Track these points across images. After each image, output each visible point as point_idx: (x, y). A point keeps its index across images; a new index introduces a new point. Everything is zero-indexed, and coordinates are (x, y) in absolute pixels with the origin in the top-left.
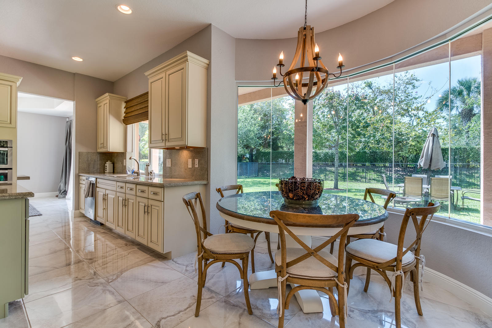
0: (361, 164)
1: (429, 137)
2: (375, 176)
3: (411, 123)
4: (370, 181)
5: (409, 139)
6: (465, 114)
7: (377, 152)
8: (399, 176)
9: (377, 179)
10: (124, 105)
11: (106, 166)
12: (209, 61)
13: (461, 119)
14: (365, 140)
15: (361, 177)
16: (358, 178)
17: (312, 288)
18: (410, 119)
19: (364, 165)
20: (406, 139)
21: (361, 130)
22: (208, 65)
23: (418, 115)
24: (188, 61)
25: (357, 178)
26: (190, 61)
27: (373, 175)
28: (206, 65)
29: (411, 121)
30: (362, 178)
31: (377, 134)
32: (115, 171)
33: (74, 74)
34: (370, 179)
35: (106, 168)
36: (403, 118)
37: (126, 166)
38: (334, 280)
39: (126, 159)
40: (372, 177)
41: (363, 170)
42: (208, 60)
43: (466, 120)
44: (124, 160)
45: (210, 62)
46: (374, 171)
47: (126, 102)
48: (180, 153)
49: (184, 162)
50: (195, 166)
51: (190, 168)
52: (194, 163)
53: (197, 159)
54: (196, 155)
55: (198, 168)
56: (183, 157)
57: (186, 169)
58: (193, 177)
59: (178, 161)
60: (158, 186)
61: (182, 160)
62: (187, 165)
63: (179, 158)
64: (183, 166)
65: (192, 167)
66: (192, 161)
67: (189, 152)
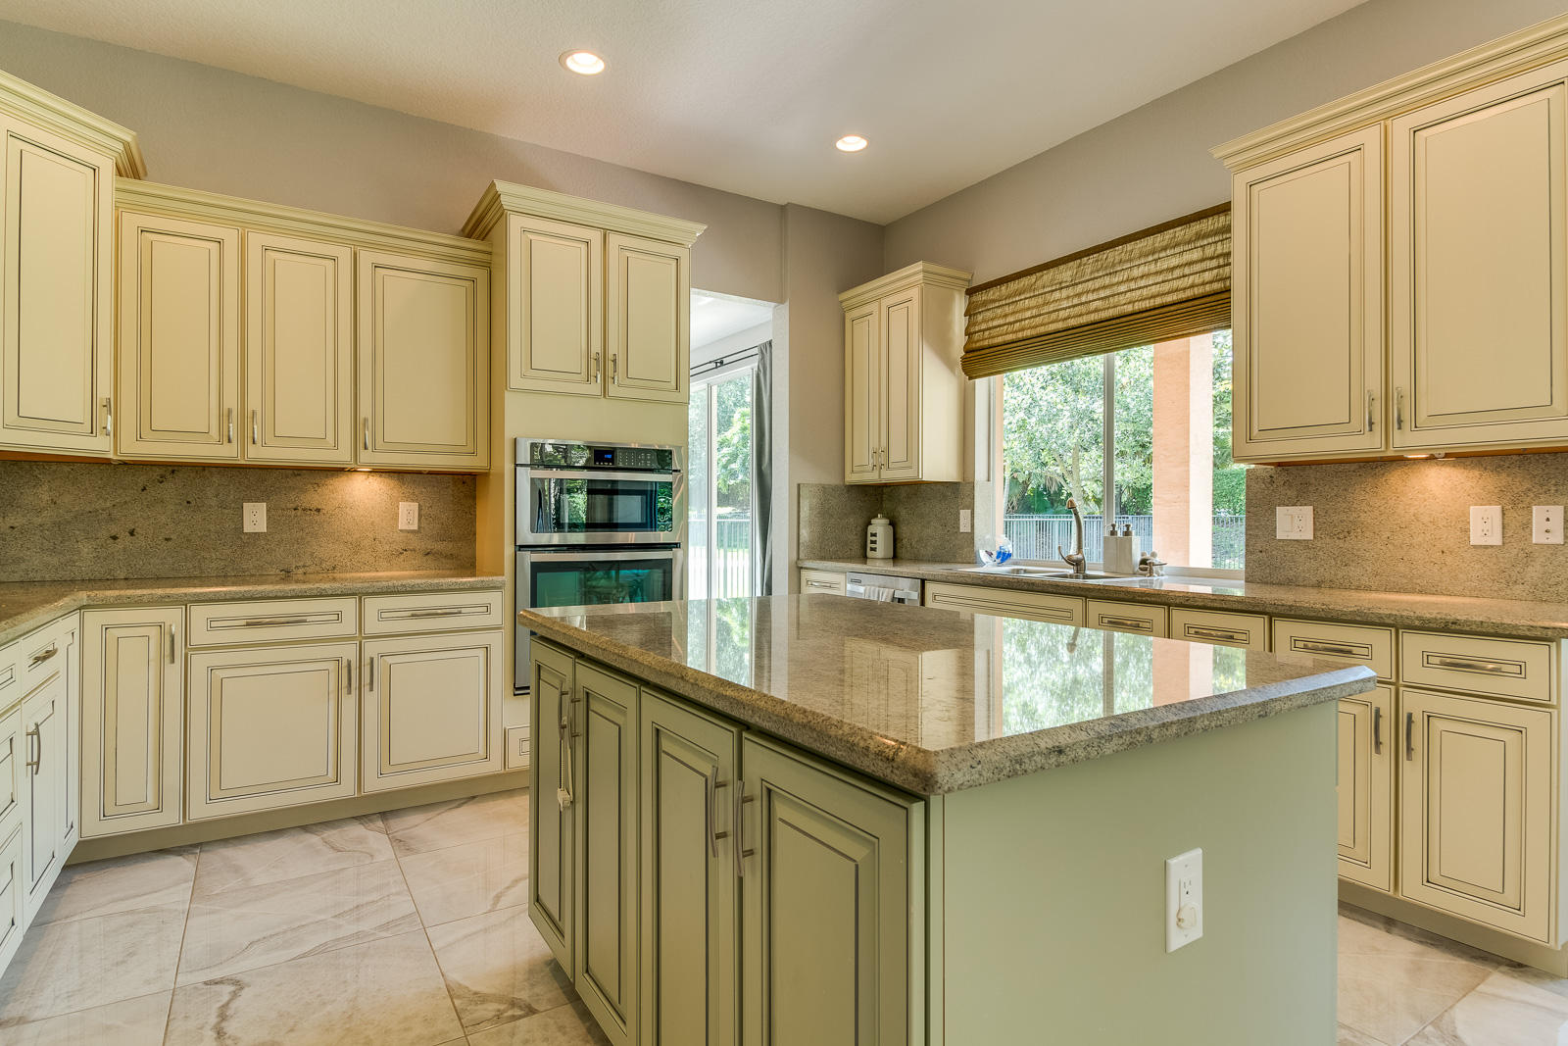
10: (960, 305)
11: (874, 535)
32: (902, 552)
33: (783, 210)
35: (874, 542)
37: (972, 534)
39: (972, 507)
44: (964, 514)
47: (970, 292)
48: (1395, 478)
49: (1426, 519)
50: (1538, 537)
51: (1492, 546)
52: (1527, 525)
53: (1548, 504)
54: (1542, 485)
55: (1560, 548)
56: (1420, 496)
57: (1445, 550)
58: (1518, 589)
59: (1377, 513)
60: (1528, 633)
61: (1412, 510)
62: (1459, 533)
63: (1383, 502)
64: (1420, 539)
65: (1504, 543)
66: (1504, 514)
67: (1477, 473)
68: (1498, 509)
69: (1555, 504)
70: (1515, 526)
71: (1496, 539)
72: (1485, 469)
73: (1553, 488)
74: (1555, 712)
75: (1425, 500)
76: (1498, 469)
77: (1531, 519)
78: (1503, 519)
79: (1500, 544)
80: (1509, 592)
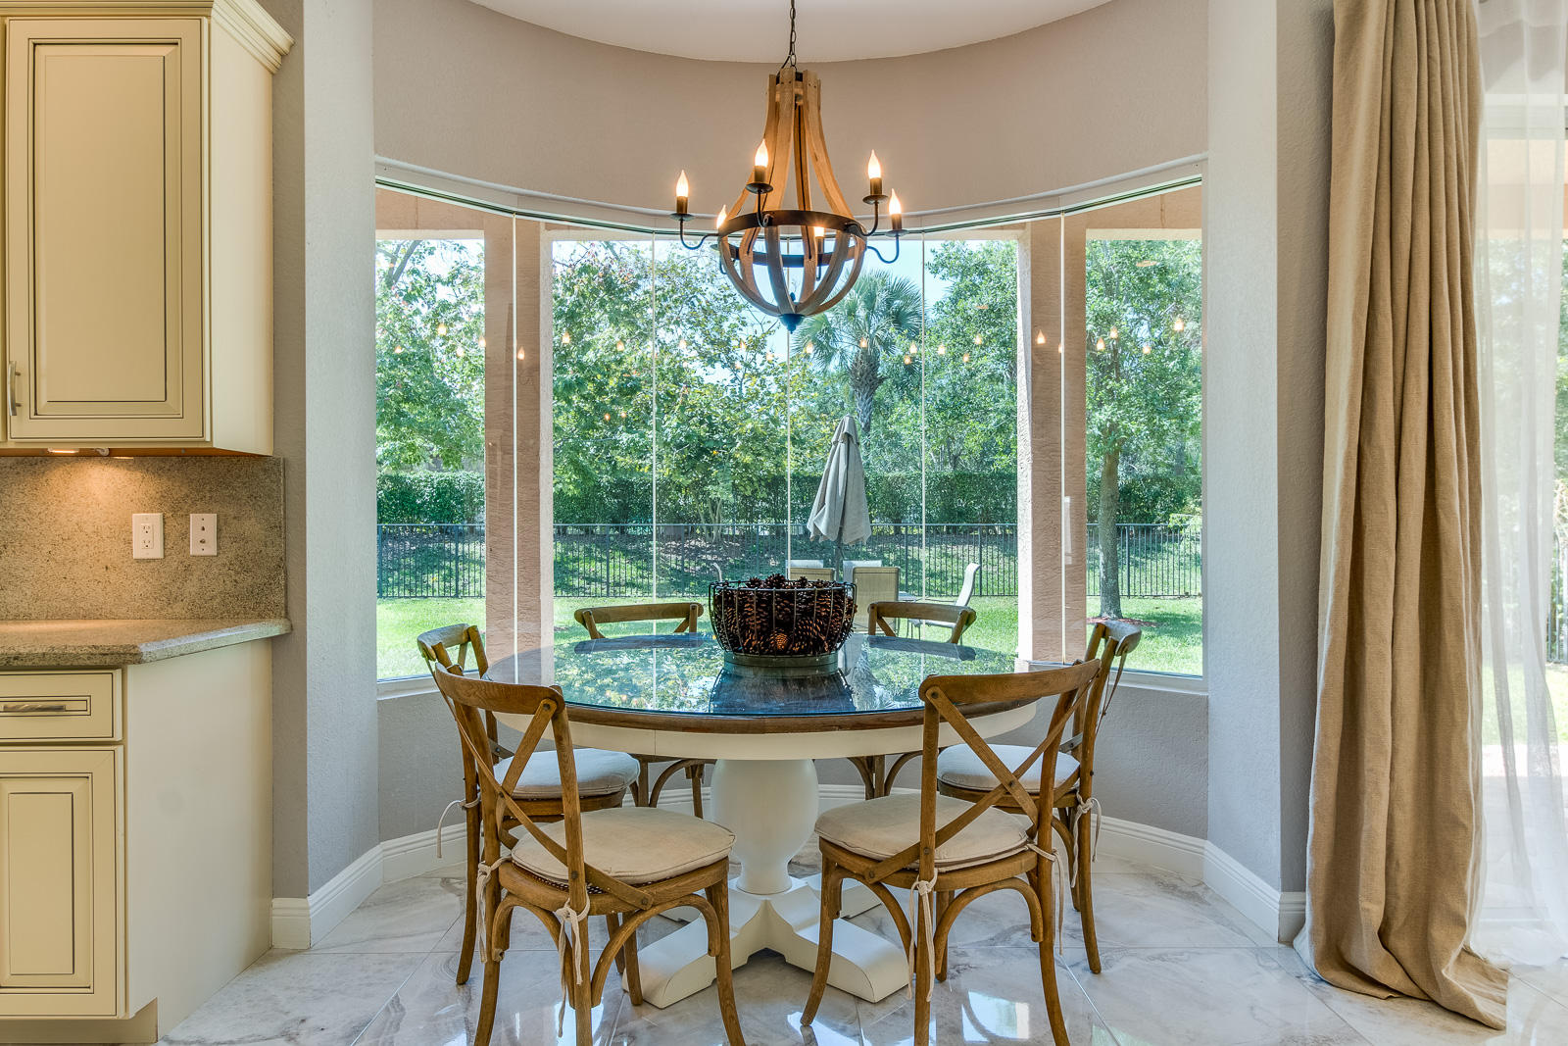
0: (581, 528)
1: (836, 443)
2: (634, 572)
3: (737, 390)
4: (617, 589)
5: (733, 443)
6: (861, 375)
7: (632, 484)
8: (704, 569)
9: (640, 580)
12: (291, 40)
13: (852, 389)
14: (633, 440)
15: (584, 578)
16: (576, 582)
17: (996, 886)
18: (734, 376)
19: (588, 532)
20: (725, 441)
21: (613, 401)
22: (283, 55)
23: (753, 364)
24: (208, 17)
25: (571, 583)
26: (221, 20)
27: (623, 568)
28: (275, 57)
29: (737, 382)
30: (589, 580)
31: (669, 419)
34: (618, 584)
36: (709, 368)
38: (1031, 850)
40: (623, 576)
41: (588, 551)
42: (284, 32)
43: (864, 393)
45: (296, 45)
46: (626, 553)
48: (56, 477)
49: (89, 529)
50: (195, 549)
51: (154, 560)
52: (185, 536)
53: (204, 512)
54: (198, 491)
55: (215, 559)
56: (83, 500)
57: (109, 565)
58: (178, 608)
59: (37, 521)
60: (88, 662)
61: (75, 518)
62: (122, 546)
63: (44, 507)
64: (84, 553)
65: (165, 556)
66: (164, 523)
67: (139, 475)
68: (158, 516)
69: (210, 511)
70: (174, 537)
71: (157, 552)
72: (147, 470)
73: (208, 495)
74: (120, 749)
75: (88, 506)
76: (158, 472)
77: (188, 529)
78: (164, 528)
79: (161, 556)
80: (170, 611)
